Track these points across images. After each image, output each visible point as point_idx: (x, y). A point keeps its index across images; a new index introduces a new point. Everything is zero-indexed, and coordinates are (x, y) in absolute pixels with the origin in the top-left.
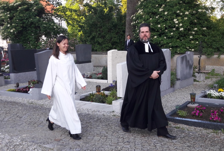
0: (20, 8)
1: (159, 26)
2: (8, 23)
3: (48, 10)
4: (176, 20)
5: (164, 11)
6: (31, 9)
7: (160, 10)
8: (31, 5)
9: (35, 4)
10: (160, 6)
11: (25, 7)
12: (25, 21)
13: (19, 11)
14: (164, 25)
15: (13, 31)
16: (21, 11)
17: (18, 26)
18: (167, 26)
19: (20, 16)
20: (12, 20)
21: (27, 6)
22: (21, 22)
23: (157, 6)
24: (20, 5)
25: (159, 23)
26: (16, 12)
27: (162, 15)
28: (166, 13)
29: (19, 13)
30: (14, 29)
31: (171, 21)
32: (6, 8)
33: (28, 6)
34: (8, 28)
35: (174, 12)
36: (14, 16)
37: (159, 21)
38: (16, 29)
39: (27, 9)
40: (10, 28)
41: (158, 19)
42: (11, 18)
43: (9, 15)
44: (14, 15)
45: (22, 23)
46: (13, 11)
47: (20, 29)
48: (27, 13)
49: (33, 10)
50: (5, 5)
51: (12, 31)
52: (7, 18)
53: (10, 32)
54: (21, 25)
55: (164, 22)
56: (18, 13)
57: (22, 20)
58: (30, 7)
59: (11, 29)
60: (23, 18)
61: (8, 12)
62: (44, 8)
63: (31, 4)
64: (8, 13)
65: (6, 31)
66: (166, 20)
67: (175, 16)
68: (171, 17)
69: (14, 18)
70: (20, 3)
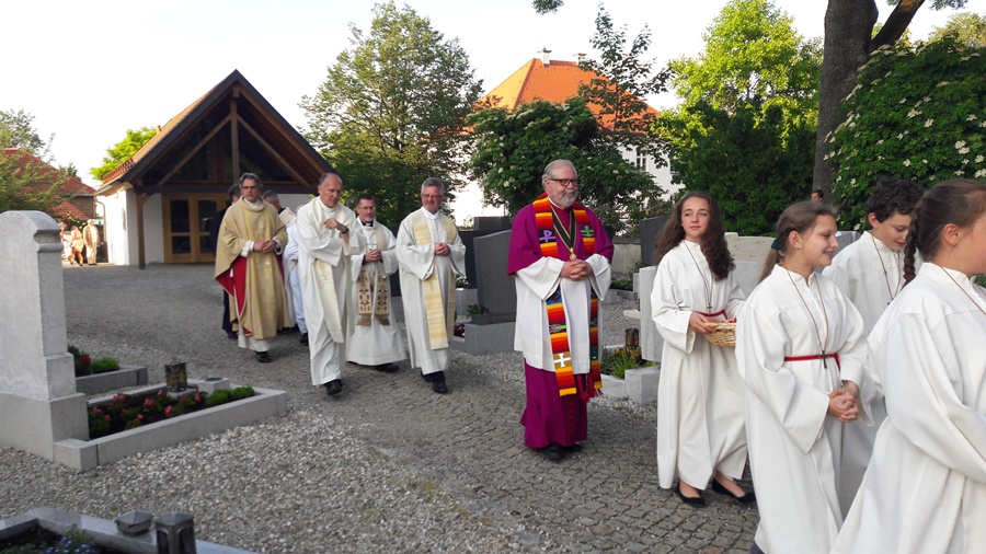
0: (530, 124)
1: (907, 163)
2: (500, 164)
3: (606, 126)
4: (963, 143)
5: (923, 118)
6: (559, 125)
7: (912, 114)
8: (562, 115)
9: (572, 112)
10: (911, 100)
11: (544, 120)
12: (540, 157)
13: (528, 134)
14: (925, 161)
15: (511, 184)
16: (534, 133)
17: (522, 171)
18: (932, 165)
19: (530, 147)
20: (511, 157)
21: (549, 118)
22: (531, 162)
23: (903, 102)
24: (531, 118)
25: (906, 155)
26: (523, 136)
27: (915, 129)
28: (928, 124)
29: (530, 136)
30: (512, 180)
31: (946, 149)
32: (497, 125)
33: (552, 117)
34: (499, 177)
35: (954, 118)
36: (516, 147)
37: (907, 148)
38: (517, 179)
39: (550, 127)
40: (504, 176)
41: (903, 143)
42: (508, 152)
43: (502, 145)
44: (517, 142)
45: (533, 164)
46: (515, 132)
47: (527, 180)
48: (547, 136)
49: (566, 129)
50: (496, 119)
51: (506, 184)
52: (498, 152)
53: (504, 188)
54: (531, 168)
55: (922, 150)
56: (526, 137)
57: (534, 155)
58: (559, 122)
59: (504, 180)
60: (537, 151)
61: (501, 135)
62: (594, 121)
63: (562, 111)
64: (501, 138)
65: (494, 185)
66: (930, 145)
67: (959, 130)
68: (946, 136)
69: (516, 151)
70: (531, 111)
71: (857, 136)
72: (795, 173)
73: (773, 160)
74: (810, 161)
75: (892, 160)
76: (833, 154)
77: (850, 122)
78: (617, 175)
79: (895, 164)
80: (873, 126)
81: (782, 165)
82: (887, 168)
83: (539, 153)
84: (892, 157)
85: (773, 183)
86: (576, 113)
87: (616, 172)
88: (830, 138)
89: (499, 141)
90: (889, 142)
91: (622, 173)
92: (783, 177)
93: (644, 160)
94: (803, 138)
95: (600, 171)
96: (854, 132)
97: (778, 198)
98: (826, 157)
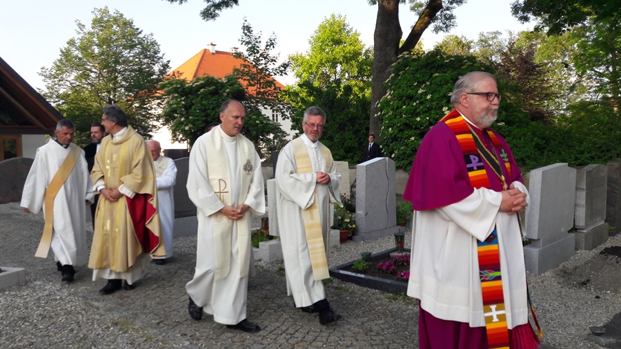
0: (202, 90)
1: (418, 119)
2: (182, 115)
3: (251, 93)
4: (447, 108)
5: (426, 94)
6: (221, 91)
7: (420, 91)
8: (223, 85)
9: (229, 84)
10: (420, 83)
11: (211, 88)
12: (209, 111)
13: (201, 96)
14: (428, 118)
15: (190, 128)
16: (205, 96)
17: (198, 120)
18: (432, 120)
19: (202, 104)
20: (190, 111)
21: (214, 87)
22: (203, 114)
23: (415, 84)
24: (202, 86)
25: (418, 114)
26: (197, 97)
27: (422, 100)
28: (429, 97)
29: (202, 98)
30: (190, 125)
31: (438, 111)
32: (180, 90)
33: (217, 86)
34: (182, 123)
35: (442, 94)
36: (193, 104)
37: (418, 110)
38: (194, 125)
39: (215, 93)
40: (185, 123)
41: (416, 108)
42: (187, 107)
43: (183, 103)
44: (194, 102)
45: (205, 116)
46: (192, 95)
47: (201, 126)
48: (213, 98)
49: (225, 94)
50: (179, 86)
51: (187, 128)
52: (181, 108)
53: (185, 131)
54: (204, 118)
55: (426, 112)
56: (199, 99)
57: (205, 110)
58: (221, 89)
59: (186, 126)
60: (207, 107)
61: (183, 97)
62: (243, 90)
63: (222, 83)
64: (183, 99)
65: (178, 129)
66: (429, 109)
67: (444, 101)
68: (438, 104)
69: (193, 107)
70: (203, 82)
71: (391, 103)
72: (360, 124)
73: (347, 117)
74: (368, 118)
75: (410, 118)
76: (379, 113)
77: (388, 96)
78: (258, 124)
79: (412, 120)
80: (400, 98)
81: (353, 120)
82: (408, 122)
83: (209, 109)
84: (410, 116)
85: (348, 131)
86: (231, 85)
87: (258, 122)
88: (378, 104)
89: (181, 100)
90: (408, 107)
91: (261, 122)
92: (353, 126)
93: (277, 115)
94: (364, 104)
95: (248, 121)
96: (390, 101)
97: (351, 139)
98: (376, 115)
